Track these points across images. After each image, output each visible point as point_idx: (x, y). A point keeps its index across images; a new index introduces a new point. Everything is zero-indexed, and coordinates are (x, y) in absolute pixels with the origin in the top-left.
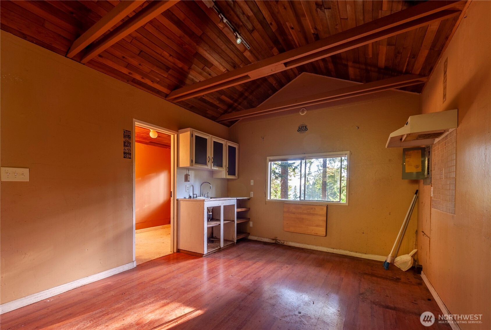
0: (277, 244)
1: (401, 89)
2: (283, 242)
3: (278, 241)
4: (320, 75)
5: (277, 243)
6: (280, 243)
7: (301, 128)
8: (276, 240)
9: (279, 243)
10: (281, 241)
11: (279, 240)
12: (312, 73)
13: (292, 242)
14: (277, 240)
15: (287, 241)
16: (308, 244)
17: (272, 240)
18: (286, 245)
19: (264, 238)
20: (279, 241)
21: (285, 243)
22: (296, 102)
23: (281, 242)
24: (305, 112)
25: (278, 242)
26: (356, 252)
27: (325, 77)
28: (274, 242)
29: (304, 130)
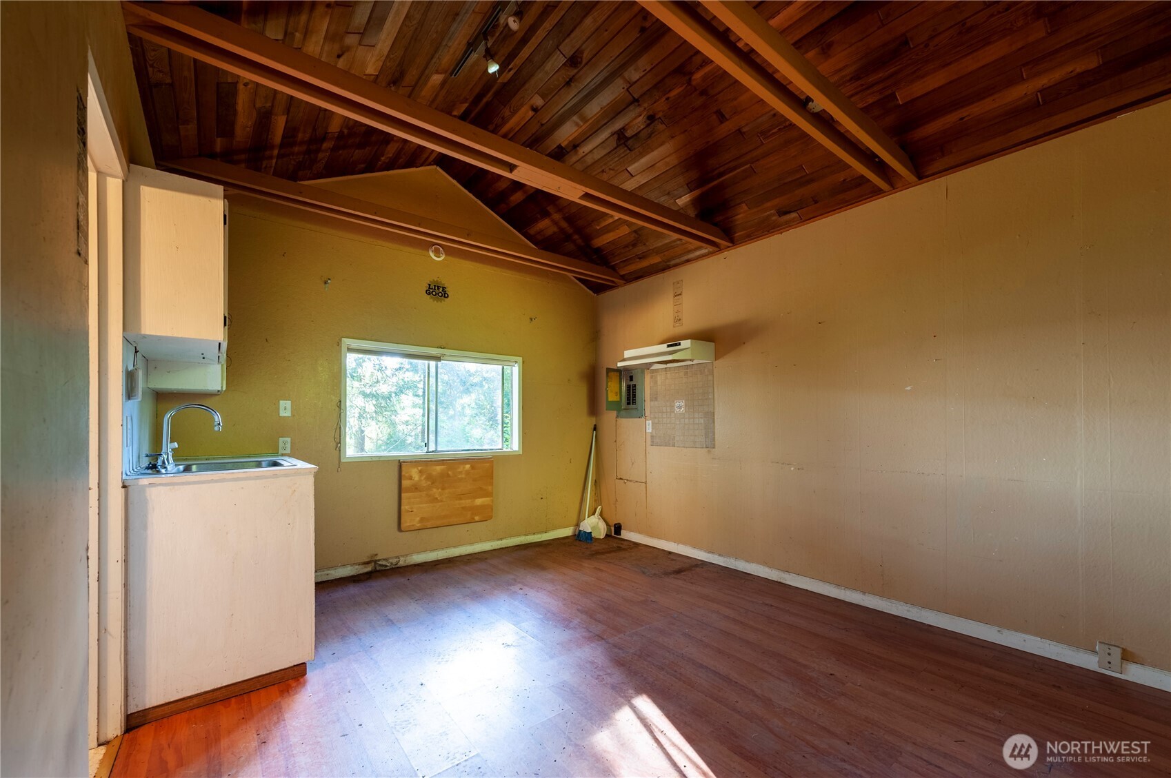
0: (379, 571)
1: (580, 280)
2: (394, 561)
3: (380, 563)
4: (470, 192)
5: (378, 568)
6: (386, 566)
7: (435, 289)
8: (375, 562)
9: (384, 568)
10: (391, 561)
11: (384, 559)
12: (453, 179)
13: (418, 552)
14: (379, 560)
15: (407, 555)
16: (454, 547)
17: (361, 566)
18: (405, 565)
19: (335, 567)
20: (384, 563)
21: (402, 563)
22: (468, 236)
23: (392, 563)
24: (442, 257)
25: (381, 565)
26: (534, 534)
27: (479, 202)
28: (369, 569)
29: (440, 294)
